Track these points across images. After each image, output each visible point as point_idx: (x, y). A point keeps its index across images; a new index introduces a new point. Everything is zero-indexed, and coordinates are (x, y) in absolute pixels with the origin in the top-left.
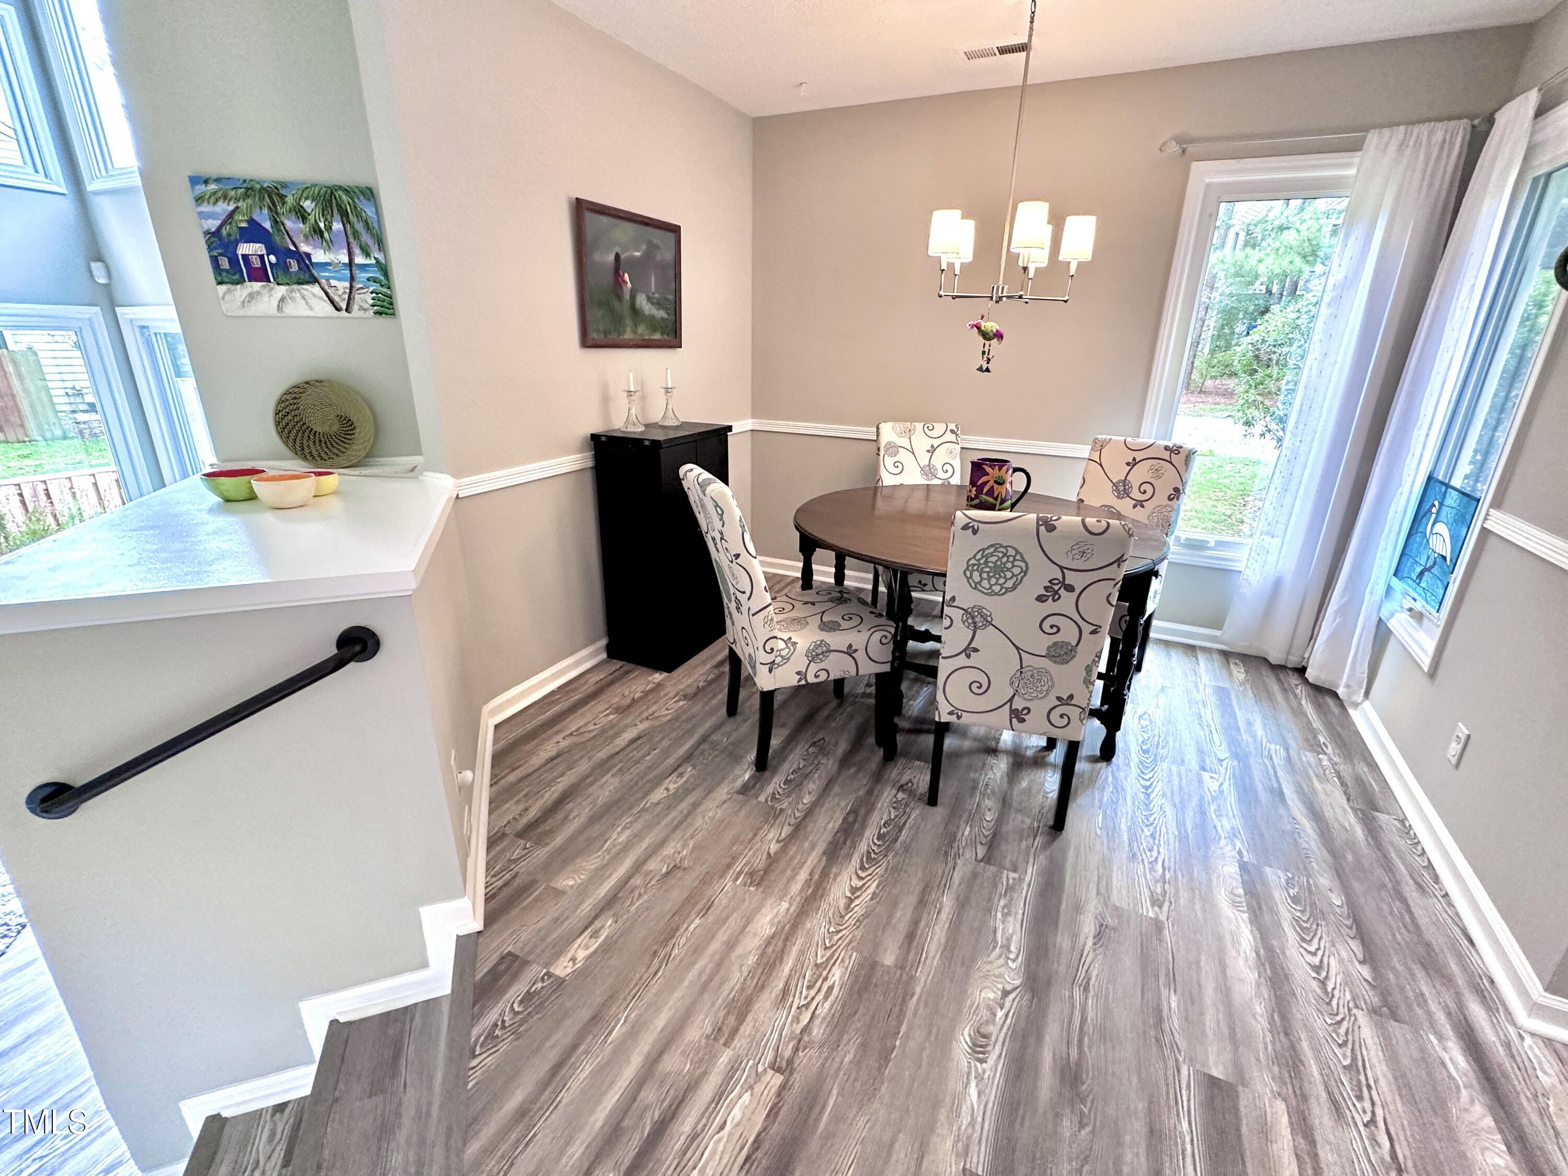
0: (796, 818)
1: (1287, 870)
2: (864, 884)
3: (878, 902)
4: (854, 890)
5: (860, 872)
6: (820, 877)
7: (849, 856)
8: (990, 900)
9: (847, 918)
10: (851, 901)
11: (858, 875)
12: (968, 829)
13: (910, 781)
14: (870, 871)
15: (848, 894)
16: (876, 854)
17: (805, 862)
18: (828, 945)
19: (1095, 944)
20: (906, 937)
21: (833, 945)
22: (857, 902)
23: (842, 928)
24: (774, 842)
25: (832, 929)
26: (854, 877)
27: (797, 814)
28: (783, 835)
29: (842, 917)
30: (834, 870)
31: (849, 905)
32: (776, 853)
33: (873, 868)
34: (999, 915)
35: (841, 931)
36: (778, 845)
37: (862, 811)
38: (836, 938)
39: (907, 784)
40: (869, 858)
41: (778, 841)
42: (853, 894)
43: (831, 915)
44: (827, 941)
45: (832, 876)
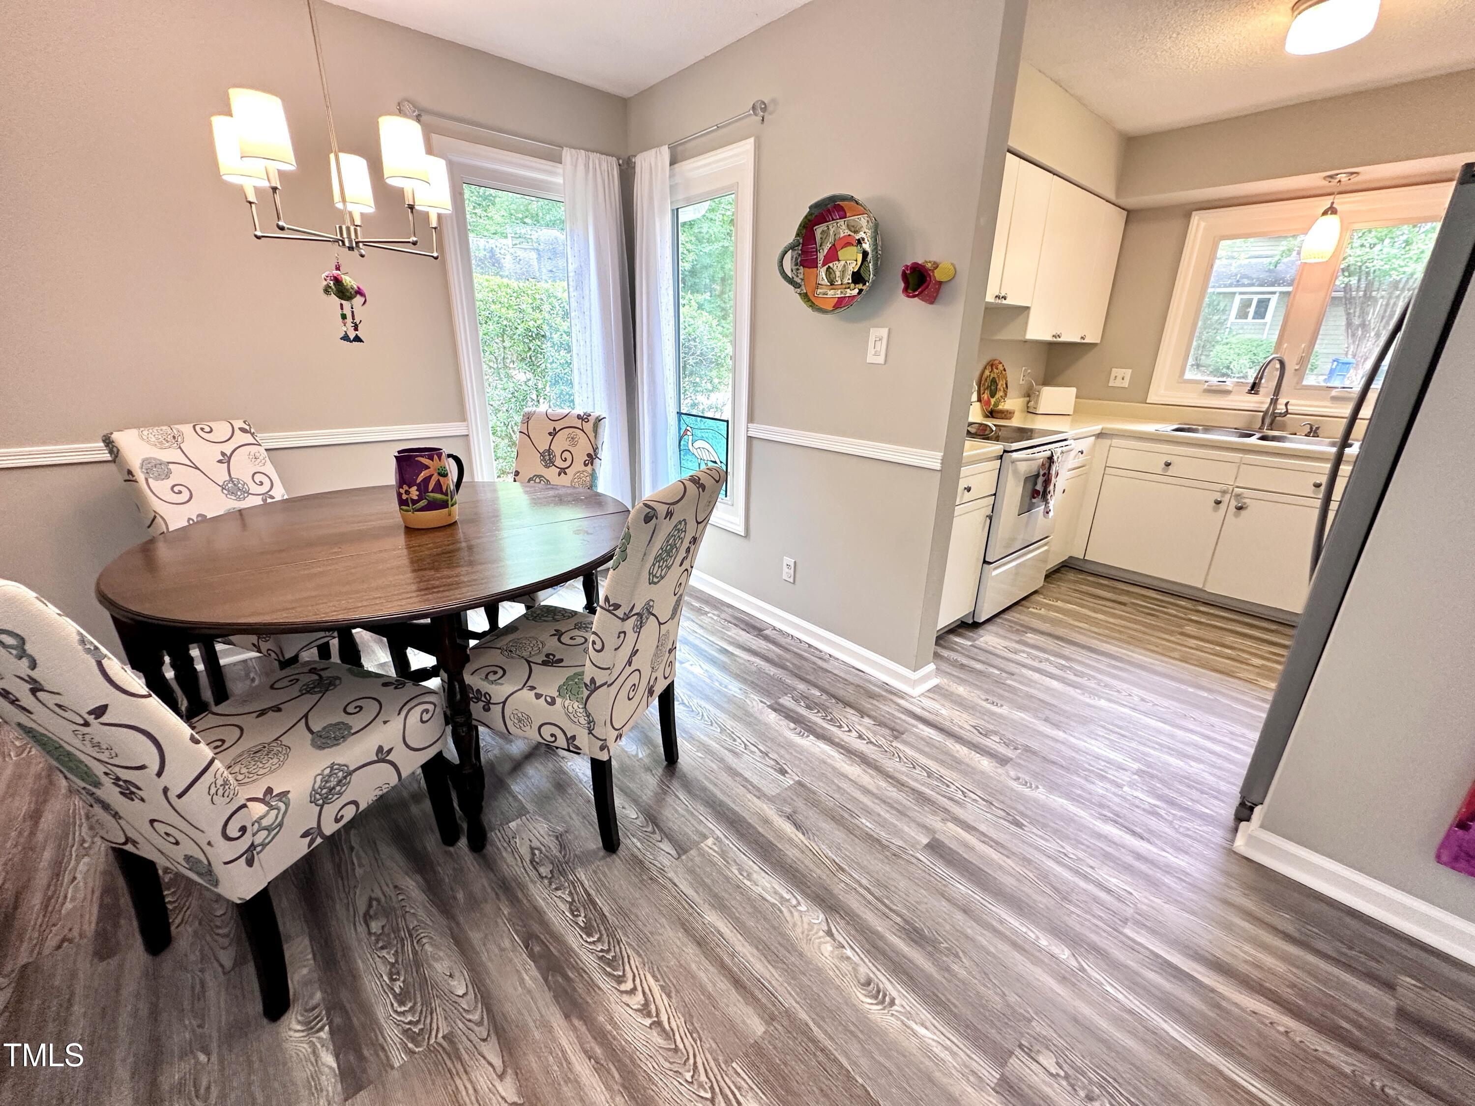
0: (480, 1023)
1: (786, 694)
2: (644, 993)
3: (677, 991)
4: (645, 1009)
5: (623, 987)
6: (601, 1044)
7: (592, 986)
8: (727, 878)
9: (681, 1046)
10: (658, 1024)
11: (626, 992)
12: (635, 840)
13: (532, 849)
14: (629, 975)
15: (648, 1022)
16: (608, 951)
17: (564, 1052)
18: (708, 1095)
19: (804, 834)
20: (736, 988)
21: (712, 1088)
22: (664, 1018)
23: (691, 1061)
24: (497, 1083)
25: (688, 1076)
26: (625, 998)
27: (476, 1017)
28: (497, 1062)
29: (676, 1050)
30: (601, 1018)
31: (664, 1030)
32: (520, 1093)
33: (627, 967)
34: (748, 883)
35: (695, 1063)
36: (509, 1079)
37: (536, 928)
38: (703, 1078)
39: (533, 854)
40: (609, 963)
41: (501, 1077)
42: (649, 1015)
43: (667, 1065)
44: (702, 1094)
45: (609, 1027)
